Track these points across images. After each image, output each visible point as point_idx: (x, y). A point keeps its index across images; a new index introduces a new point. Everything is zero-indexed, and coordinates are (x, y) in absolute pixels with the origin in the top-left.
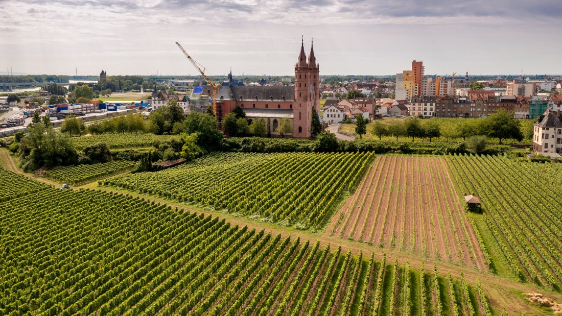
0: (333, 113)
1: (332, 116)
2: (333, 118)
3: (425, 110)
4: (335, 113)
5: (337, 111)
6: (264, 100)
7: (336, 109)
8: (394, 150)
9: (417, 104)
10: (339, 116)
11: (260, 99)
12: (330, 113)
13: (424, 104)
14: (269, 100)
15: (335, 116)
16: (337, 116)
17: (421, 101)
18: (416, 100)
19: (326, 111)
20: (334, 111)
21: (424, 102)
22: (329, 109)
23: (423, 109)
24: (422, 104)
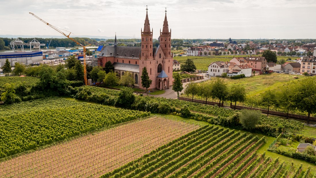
0: (215, 69)
1: (214, 71)
2: (214, 73)
3: (314, 68)
4: (216, 68)
5: (218, 67)
6: (129, 57)
7: (217, 65)
8: (177, 112)
9: (306, 63)
10: (219, 71)
11: (127, 56)
12: (213, 68)
13: (313, 63)
14: (131, 58)
15: (216, 71)
16: (217, 71)
17: (311, 61)
18: (306, 60)
19: (210, 66)
20: (216, 67)
21: (313, 62)
22: (212, 65)
23: (312, 68)
24: (311, 63)
